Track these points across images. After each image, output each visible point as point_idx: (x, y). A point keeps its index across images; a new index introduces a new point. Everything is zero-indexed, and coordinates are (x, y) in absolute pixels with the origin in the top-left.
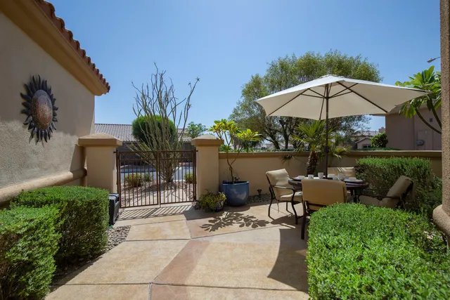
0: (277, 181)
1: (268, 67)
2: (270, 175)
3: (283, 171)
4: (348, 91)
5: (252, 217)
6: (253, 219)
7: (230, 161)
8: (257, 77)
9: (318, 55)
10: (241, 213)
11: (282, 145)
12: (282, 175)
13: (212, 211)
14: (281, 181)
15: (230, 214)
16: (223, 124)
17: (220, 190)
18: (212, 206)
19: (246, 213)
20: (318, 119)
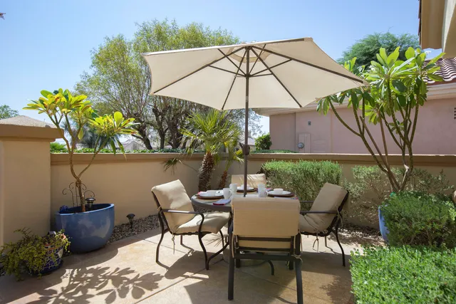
0: (171, 201)
1: (137, 29)
2: (160, 192)
3: (176, 184)
4: (268, 72)
5: (127, 271)
6: (131, 276)
7: (78, 169)
8: (120, 39)
9: (207, 29)
10: (102, 265)
11: (155, 144)
12: (177, 191)
13: (35, 274)
14: (177, 199)
15: (79, 274)
16: (64, 99)
17: (54, 226)
18: (37, 264)
19: (112, 265)
20: (220, 109)
